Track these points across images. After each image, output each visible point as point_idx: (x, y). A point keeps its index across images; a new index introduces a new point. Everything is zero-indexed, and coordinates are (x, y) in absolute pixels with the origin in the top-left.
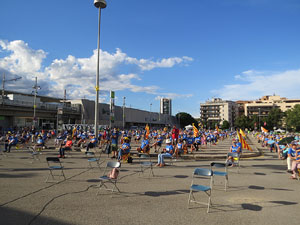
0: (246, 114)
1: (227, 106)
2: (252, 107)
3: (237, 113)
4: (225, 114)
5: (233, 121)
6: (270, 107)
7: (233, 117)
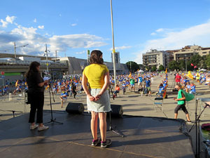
0: (175, 59)
1: (161, 55)
2: (179, 55)
3: (168, 59)
4: (160, 61)
5: (166, 65)
6: (192, 54)
7: (166, 62)
